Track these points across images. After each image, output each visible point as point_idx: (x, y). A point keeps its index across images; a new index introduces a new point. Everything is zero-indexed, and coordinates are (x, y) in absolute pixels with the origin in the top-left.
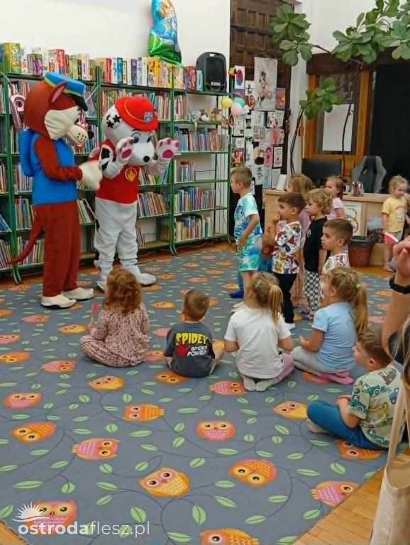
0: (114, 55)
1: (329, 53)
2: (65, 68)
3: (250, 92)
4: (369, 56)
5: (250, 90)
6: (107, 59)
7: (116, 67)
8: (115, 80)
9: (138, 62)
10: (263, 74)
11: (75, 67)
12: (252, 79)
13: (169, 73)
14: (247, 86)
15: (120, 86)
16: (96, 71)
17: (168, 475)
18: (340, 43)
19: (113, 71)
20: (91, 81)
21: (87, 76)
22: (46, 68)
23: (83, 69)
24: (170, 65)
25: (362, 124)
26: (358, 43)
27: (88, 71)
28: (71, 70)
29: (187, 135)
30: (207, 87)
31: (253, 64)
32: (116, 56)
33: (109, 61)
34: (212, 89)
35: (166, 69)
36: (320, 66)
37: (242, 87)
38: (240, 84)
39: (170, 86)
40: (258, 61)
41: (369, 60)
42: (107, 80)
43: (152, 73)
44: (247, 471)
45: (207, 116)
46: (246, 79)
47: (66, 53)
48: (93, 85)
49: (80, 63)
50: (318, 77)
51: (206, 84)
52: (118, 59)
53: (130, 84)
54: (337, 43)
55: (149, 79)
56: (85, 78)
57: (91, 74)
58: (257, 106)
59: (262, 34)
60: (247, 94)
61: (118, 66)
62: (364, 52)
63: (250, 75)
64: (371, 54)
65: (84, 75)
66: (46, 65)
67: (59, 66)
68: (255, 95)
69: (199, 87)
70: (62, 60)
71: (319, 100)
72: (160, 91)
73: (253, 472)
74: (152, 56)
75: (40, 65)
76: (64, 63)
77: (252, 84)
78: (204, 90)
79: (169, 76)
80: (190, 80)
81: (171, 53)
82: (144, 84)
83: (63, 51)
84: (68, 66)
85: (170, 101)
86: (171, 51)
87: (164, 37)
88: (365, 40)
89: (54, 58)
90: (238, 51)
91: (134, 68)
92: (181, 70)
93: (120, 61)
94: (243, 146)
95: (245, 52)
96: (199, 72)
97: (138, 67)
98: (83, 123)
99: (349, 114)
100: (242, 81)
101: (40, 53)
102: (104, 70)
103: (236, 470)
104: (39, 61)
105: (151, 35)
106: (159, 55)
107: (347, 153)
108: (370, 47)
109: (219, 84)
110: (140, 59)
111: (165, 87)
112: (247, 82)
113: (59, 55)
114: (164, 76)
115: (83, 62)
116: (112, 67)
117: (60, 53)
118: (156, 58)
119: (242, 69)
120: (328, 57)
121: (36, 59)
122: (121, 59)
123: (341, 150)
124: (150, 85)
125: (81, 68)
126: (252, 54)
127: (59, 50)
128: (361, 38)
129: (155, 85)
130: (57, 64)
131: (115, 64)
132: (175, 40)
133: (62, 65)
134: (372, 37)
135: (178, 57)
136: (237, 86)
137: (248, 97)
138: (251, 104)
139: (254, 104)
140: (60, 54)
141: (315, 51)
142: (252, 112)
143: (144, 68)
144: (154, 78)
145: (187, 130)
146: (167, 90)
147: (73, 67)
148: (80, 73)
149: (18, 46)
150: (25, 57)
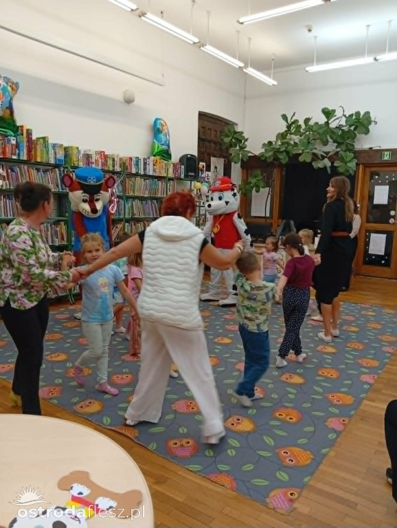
0: (134, 154)
1: (255, 156)
2: (105, 164)
3: (208, 179)
4: (284, 159)
5: (208, 177)
6: (129, 158)
8: (134, 171)
9: (147, 160)
10: (216, 168)
11: (111, 163)
12: (210, 171)
13: (165, 167)
14: (206, 175)
15: (137, 175)
16: (123, 165)
17: (239, 420)
18: (265, 150)
19: (133, 165)
20: (120, 171)
21: (118, 169)
22: (94, 163)
24: (166, 162)
25: (277, 200)
26: (277, 151)
27: (118, 165)
28: (108, 165)
30: (186, 176)
31: (210, 162)
33: (131, 159)
34: (189, 177)
35: (163, 164)
36: (251, 164)
37: (204, 175)
38: (202, 174)
39: (165, 175)
40: (213, 159)
41: (284, 162)
42: (129, 171)
43: (155, 167)
44: (284, 416)
46: (206, 170)
47: (106, 153)
48: (121, 174)
49: (114, 160)
50: (247, 170)
51: (186, 174)
52: (136, 157)
53: (142, 173)
54: (263, 150)
55: (154, 170)
57: (120, 167)
59: (215, 143)
60: (206, 180)
61: (136, 162)
62: (281, 156)
63: (208, 168)
64: (285, 158)
65: (116, 168)
66: (94, 160)
69: (182, 176)
71: (252, 185)
72: (160, 178)
73: (287, 415)
74: (154, 156)
75: (91, 161)
76: (104, 159)
77: (210, 174)
78: (185, 178)
79: (165, 169)
80: (177, 172)
81: (166, 154)
82: (151, 173)
83: (104, 152)
84: (107, 162)
85: (166, 184)
86: (165, 153)
87: (163, 145)
88: (282, 150)
89: (98, 156)
91: (145, 164)
92: (172, 165)
93: (137, 159)
94: (204, 213)
95: (206, 155)
96: (183, 167)
97: (147, 163)
99: (269, 194)
100: (204, 171)
101: (90, 153)
102: (127, 164)
103: (277, 415)
104: (90, 158)
105: (154, 142)
106: (159, 155)
107: (268, 218)
108: (285, 154)
109: (193, 174)
110: (149, 158)
111: (163, 175)
112: (207, 173)
113: (101, 155)
114: (163, 169)
115: (116, 159)
116: (133, 162)
118: (158, 158)
119: (204, 164)
120: (255, 158)
121: (88, 157)
123: (264, 215)
124: (154, 174)
125: (114, 163)
126: (209, 155)
127: (101, 152)
128: (279, 149)
129: (157, 175)
130: (100, 160)
132: (169, 146)
133: (103, 161)
134: (286, 148)
135: (170, 156)
140: (101, 153)
141: (250, 154)
143: (151, 164)
144: (157, 171)
146: (164, 178)
147: (110, 162)
148: (114, 166)
149: (77, 148)
150: (81, 155)
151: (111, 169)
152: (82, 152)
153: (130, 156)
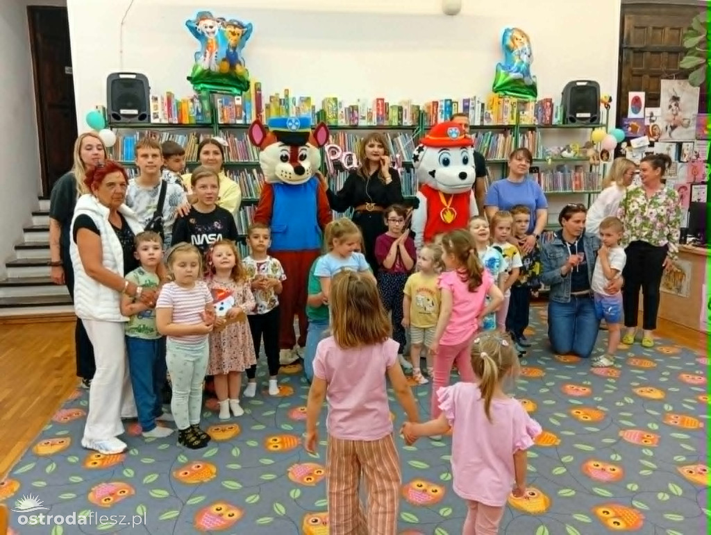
0: (441, 96)
2: (384, 116)
3: (652, 121)
5: (653, 118)
6: (434, 102)
7: (443, 109)
9: (471, 102)
10: (675, 99)
11: (396, 113)
12: (657, 105)
13: (513, 109)
14: (648, 114)
16: (420, 115)
19: (439, 114)
20: (412, 126)
21: (408, 122)
22: (364, 118)
23: (404, 114)
24: (515, 100)
27: (409, 115)
28: (390, 117)
29: (537, 174)
30: (570, 120)
31: (658, 89)
32: (444, 99)
33: (436, 104)
34: (577, 121)
35: (508, 105)
37: (640, 115)
38: (636, 112)
39: (513, 123)
43: (490, 111)
45: (569, 152)
46: (646, 106)
47: (386, 101)
48: (413, 129)
49: (400, 109)
51: (568, 115)
52: (446, 100)
55: (484, 117)
56: (405, 123)
57: (413, 118)
58: (665, 136)
60: (647, 122)
61: (445, 108)
63: (653, 100)
65: (404, 121)
66: (363, 114)
67: (378, 114)
68: (661, 124)
69: (557, 120)
70: (381, 108)
72: (504, 129)
74: (496, 92)
75: (356, 115)
76: (382, 110)
77: (657, 111)
78: (564, 123)
79: (512, 112)
80: (544, 114)
81: (523, 87)
82: (478, 123)
83: (383, 100)
84: (388, 113)
85: (514, 138)
87: (512, 72)
89: (373, 107)
90: (634, 75)
91: (466, 108)
92: (534, 104)
93: (448, 102)
95: (647, 76)
97: (471, 106)
98: (399, 167)
100: (640, 108)
101: (356, 104)
102: (430, 113)
104: (355, 112)
105: (498, 72)
106: (502, 91)
109: (588, 115)
110: (473, 98)
111: (506, 124)
112: (649, 110)
113: (378, 104)
114: (506, 113)
115: (405, 107)
116: (439, 109)
117: (380, 102)
118: (499, 94)
119: (640, 94)
121: (352, 110)
122: (451, 100)
124: (486, 123)
125: (402, 114)
126: (657, 77)
127: (378, 99)
129: (493, 124)
130: (375, 113)
131: (441, 106)
132: (527, 72)
133: (381, 113)
135: (533, 89)
136: (631, 115)
137: (648, 126)
138: (654, 135)
139: (660, 134)
142: (656, 144)
143: (478, 107)
144: (491, 116)
145: (538, 168)
146: (510, 127)
147: (393, 114)
148: (400, 119)
149: (335, 100)
150: (343, 109)
151: (395, 123)
152: (346, 105)
153: (435, 100)
